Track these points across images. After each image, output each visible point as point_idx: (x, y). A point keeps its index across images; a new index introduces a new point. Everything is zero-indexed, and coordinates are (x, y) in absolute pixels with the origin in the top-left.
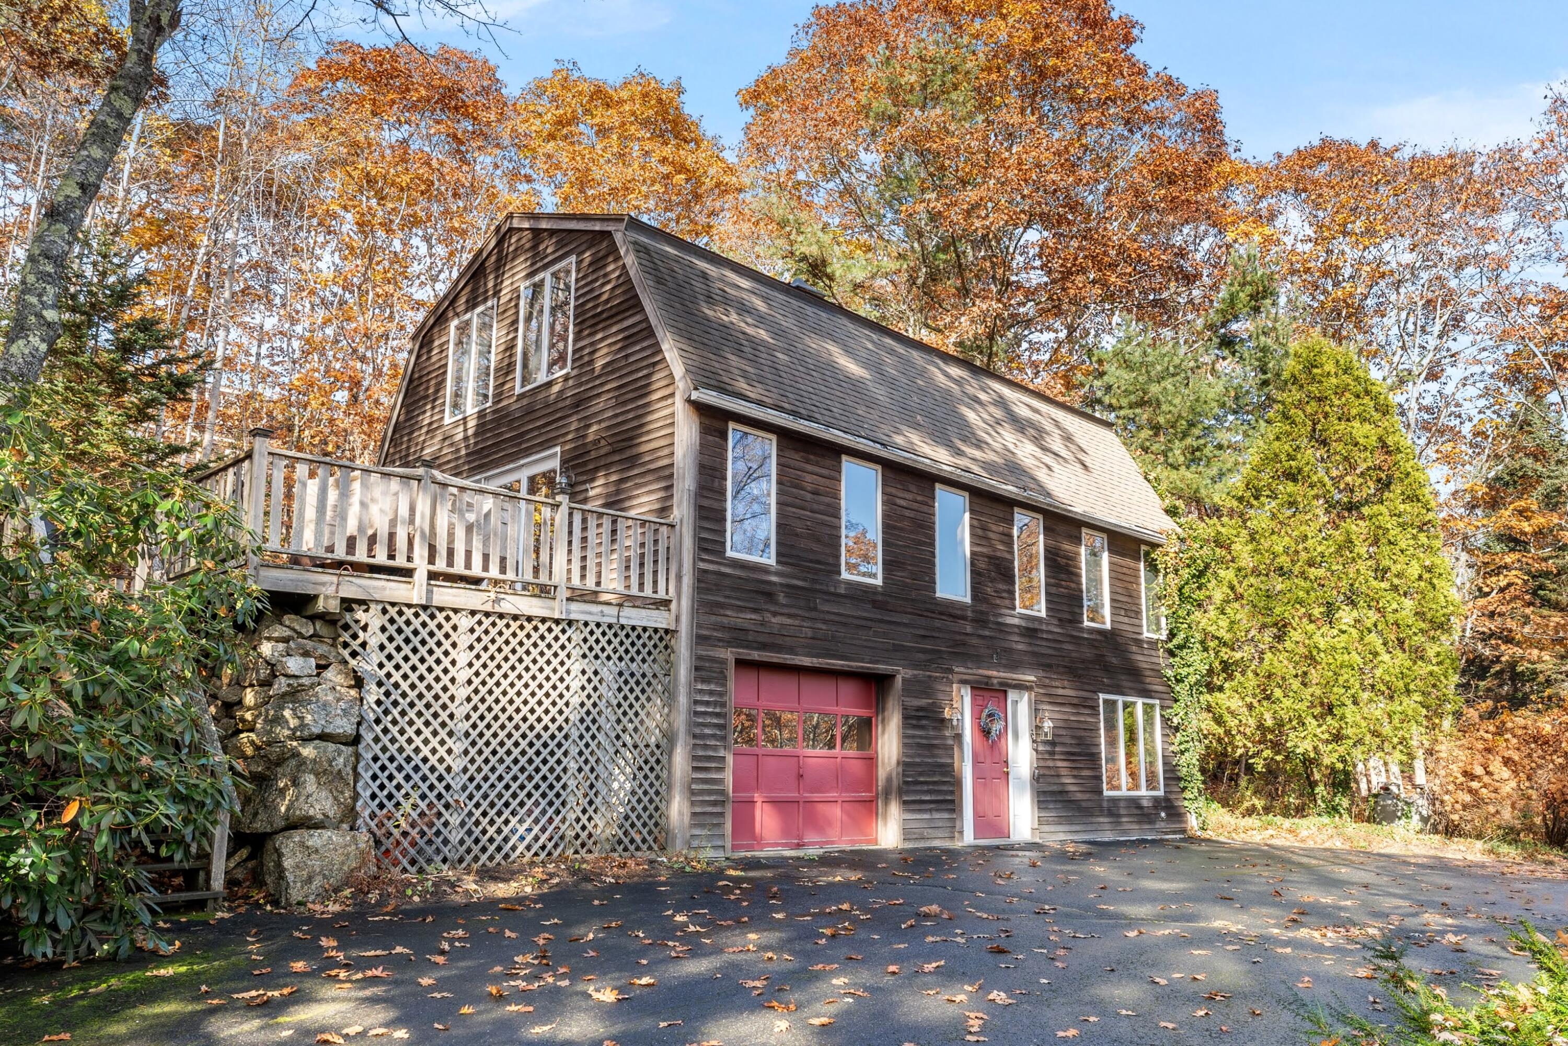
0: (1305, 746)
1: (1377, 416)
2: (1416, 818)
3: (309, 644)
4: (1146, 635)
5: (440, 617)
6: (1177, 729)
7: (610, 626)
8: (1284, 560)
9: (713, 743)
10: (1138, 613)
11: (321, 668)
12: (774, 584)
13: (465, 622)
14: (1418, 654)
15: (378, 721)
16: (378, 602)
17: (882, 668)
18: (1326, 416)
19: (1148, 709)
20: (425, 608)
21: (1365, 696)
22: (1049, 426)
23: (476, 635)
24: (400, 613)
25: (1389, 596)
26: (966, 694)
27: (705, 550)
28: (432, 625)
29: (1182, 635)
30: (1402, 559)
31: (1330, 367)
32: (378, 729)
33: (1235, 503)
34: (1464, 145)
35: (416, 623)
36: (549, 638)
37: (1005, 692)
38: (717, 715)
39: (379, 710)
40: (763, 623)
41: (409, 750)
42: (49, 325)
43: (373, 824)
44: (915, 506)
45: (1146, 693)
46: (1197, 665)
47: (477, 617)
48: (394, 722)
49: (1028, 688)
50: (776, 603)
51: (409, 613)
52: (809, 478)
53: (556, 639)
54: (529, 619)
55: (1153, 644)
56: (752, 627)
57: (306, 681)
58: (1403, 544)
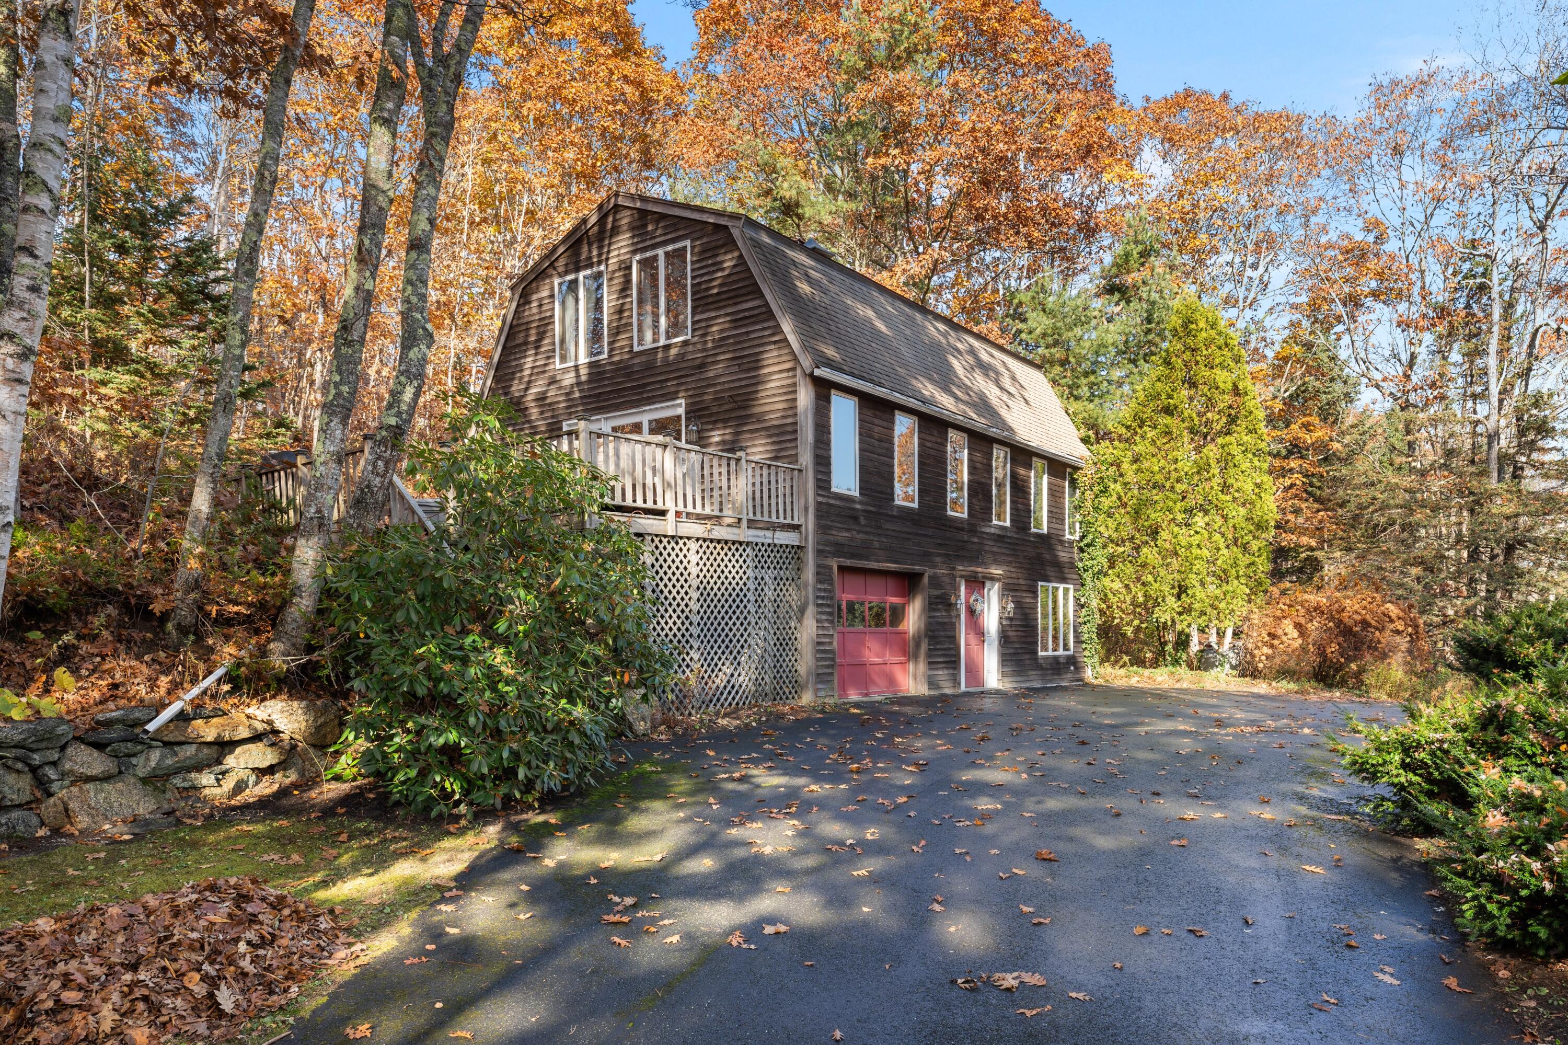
0: (1165, 617)
1: (1232, 364)
2: (1227, 666)
4: (1068, 536)
5: (681, 542)
6: (1082, 606)
7: (769, 545)
8: (1158, 477)
9: (827, 625)
10: (1063, 520)
12: (859, 510)
13: (693, 546)
14: (1245, 548)
15: (654, 616)
16: (649, 534)
18: (1197, 363)
19: (1066, 591)
20: (673, 537)
21: (1209, 579)
22: (1002, 369)
23: (700, 554)
24: (661, 541)
25: (1232, 506)
26: (963, 584)
27: (820, 487)
28: (677, 549)
29: (1090, 537)
30: (1241, 478)
31: (1202, 324)
32: (654, 621)
33: (1124, 431)
34: (1298, 109)
35: (669, 548)
36: (737, 554)
37: (984, 582)
38: (828, 606)
39: (654, 609)
40: (852, 540)
41: (671, 635)
44: (937, 447)
45: (1064, 580)
46: (1099, 559)
47: (700, 542)
48: (662, 616)
49: (999, 580)
50: (860, 524)
51: (665, 540)
52: (877, 429)
53: (741, 555)
54: (726, 542)
55: (1071, 543)
56: (846, 543)
58: (1243, 467)
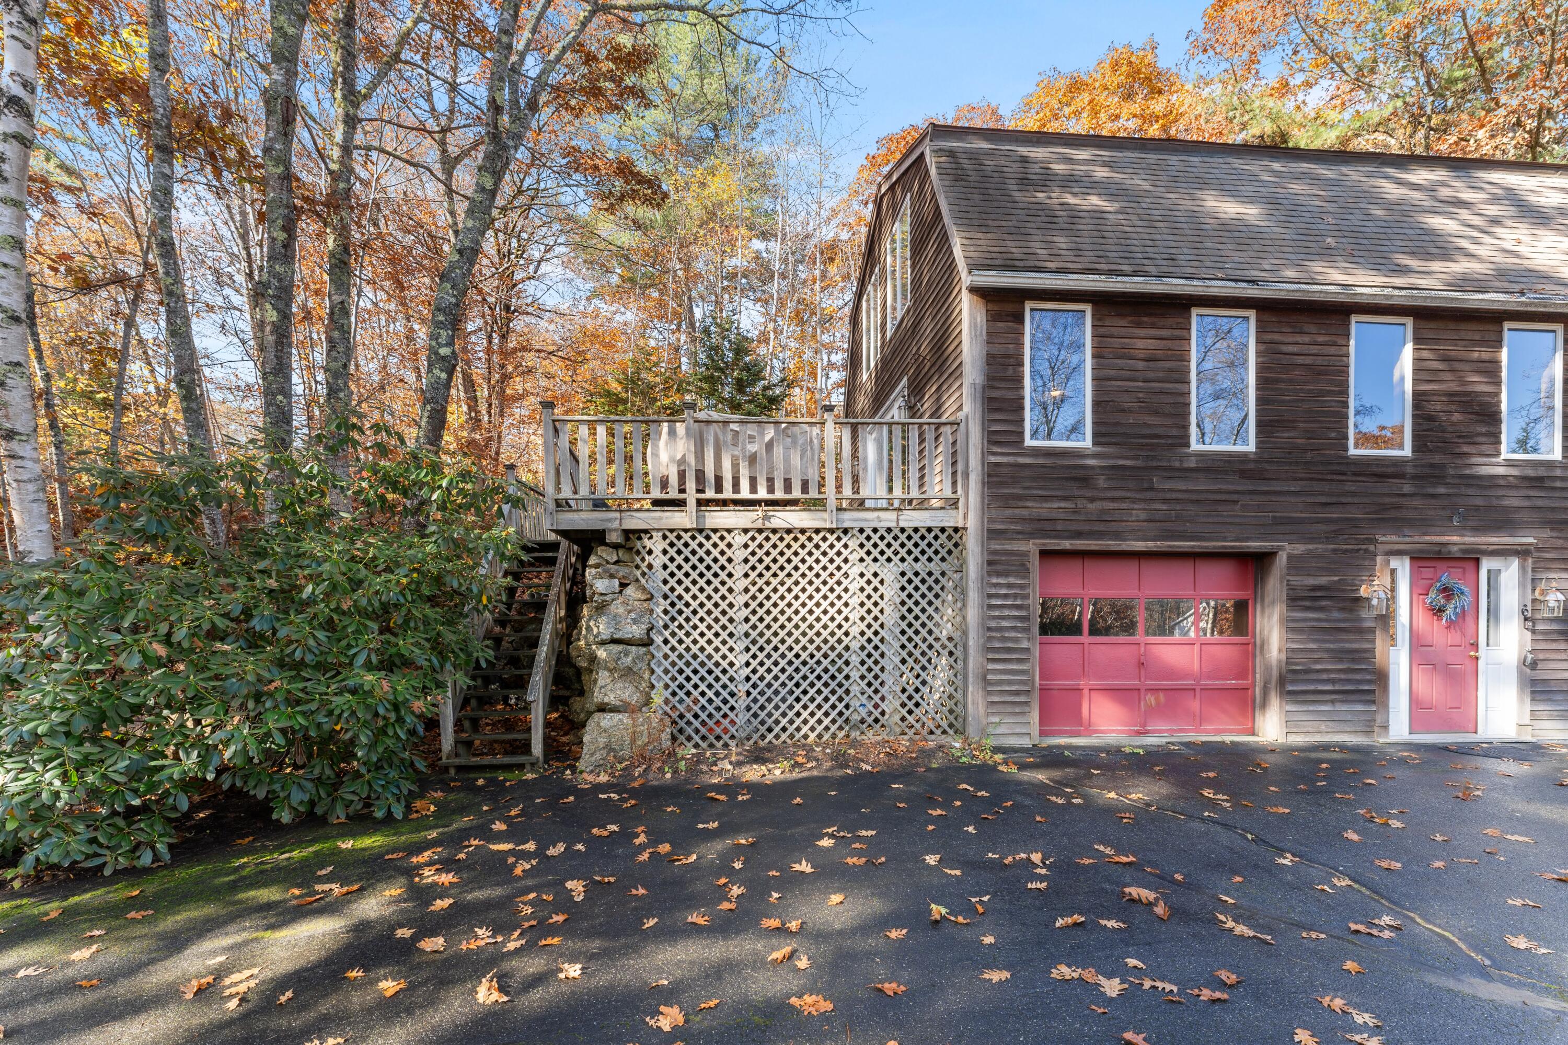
3: (613, 568)
5: (715, 538)
7: (889, 530)
9: (1013, 634)
11: (623, 586)
12: (1092, 467)
13: (738, 539)
15: (666, 627)
16: (658, 530)
17: (1254, 545)
20: (700, 530)
23: (750, 550)
24: (679, 537)
26: (1403, 567)
27: (997, 443)
28: (708, 545)
32: (667, 633)
35: (694, 545)
36: (824, 546)
37: (1477, 561)
38: (1018, 607)
39: (667, 618)
40: (1075, 511)
41: (695, 649)
42: (443, 358)
43: (668, 709)
44: (1315, 349)
47: (750, 534)
48: (680, 627)
49: (1521, 553)
50: (1095, 488)
51: (686, 537)
52: (1140, 344)
53: (832, 546)
54: (803, 531)
56: (1062, 516)
57: (608, 598)
